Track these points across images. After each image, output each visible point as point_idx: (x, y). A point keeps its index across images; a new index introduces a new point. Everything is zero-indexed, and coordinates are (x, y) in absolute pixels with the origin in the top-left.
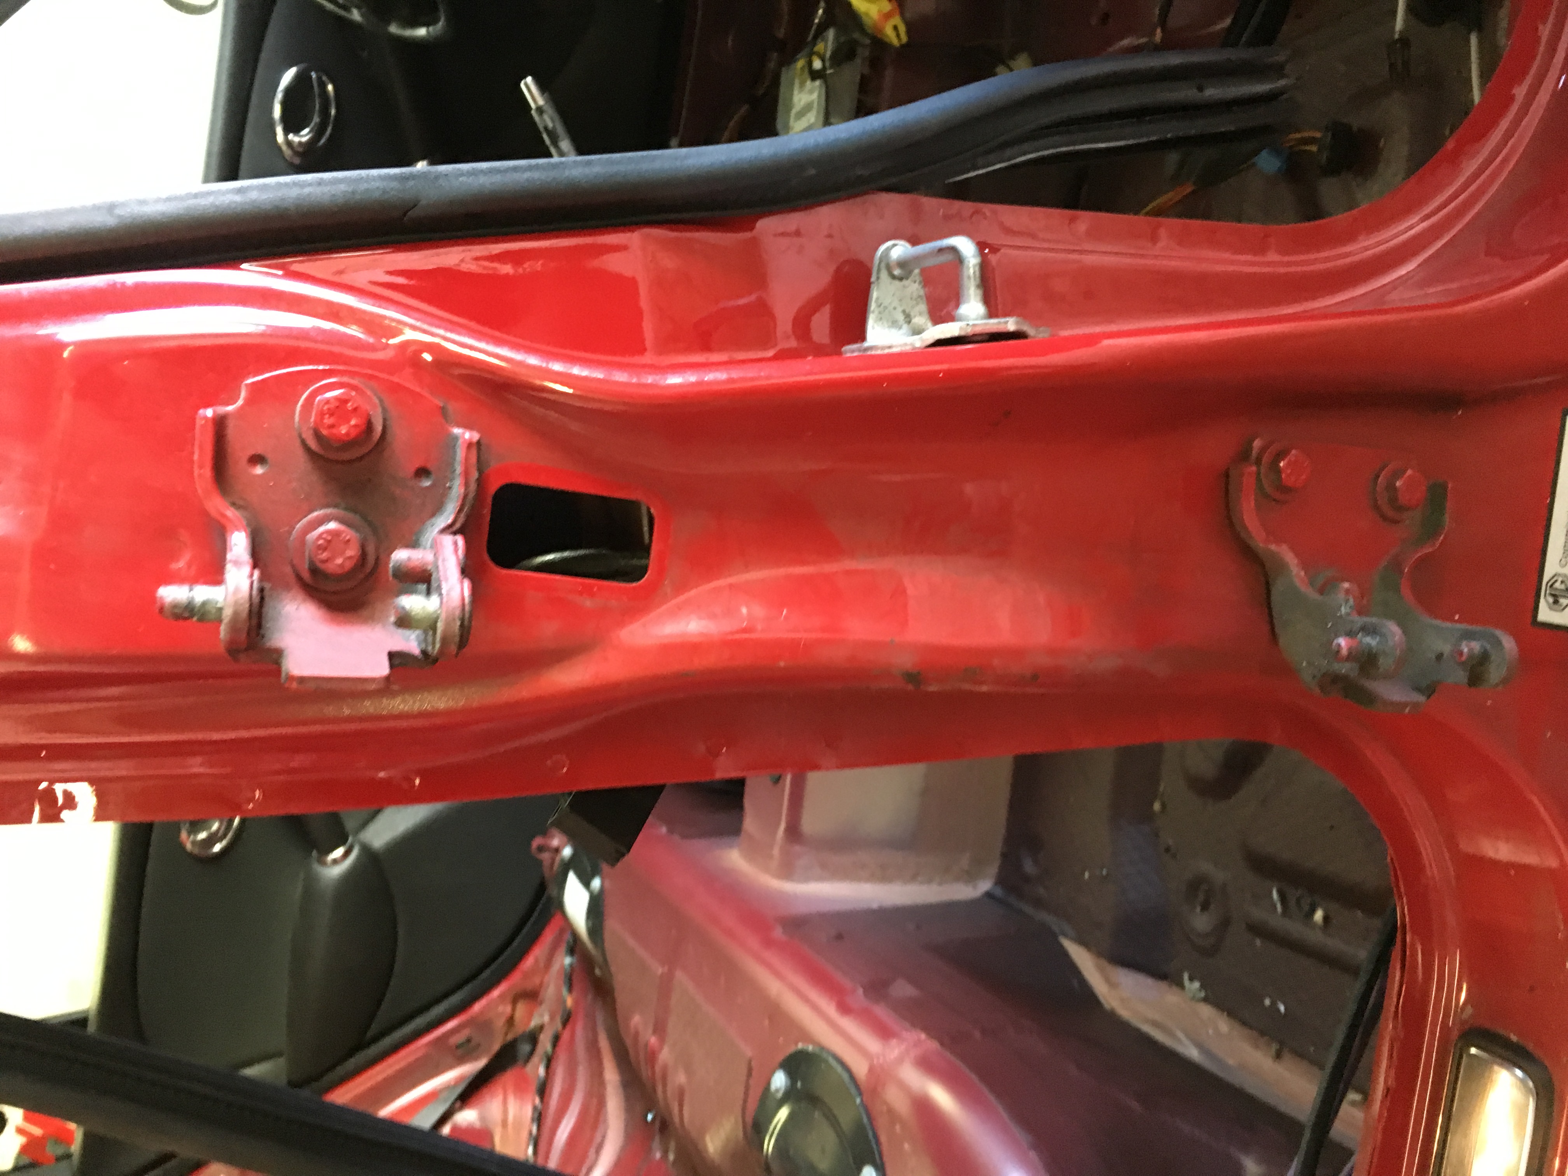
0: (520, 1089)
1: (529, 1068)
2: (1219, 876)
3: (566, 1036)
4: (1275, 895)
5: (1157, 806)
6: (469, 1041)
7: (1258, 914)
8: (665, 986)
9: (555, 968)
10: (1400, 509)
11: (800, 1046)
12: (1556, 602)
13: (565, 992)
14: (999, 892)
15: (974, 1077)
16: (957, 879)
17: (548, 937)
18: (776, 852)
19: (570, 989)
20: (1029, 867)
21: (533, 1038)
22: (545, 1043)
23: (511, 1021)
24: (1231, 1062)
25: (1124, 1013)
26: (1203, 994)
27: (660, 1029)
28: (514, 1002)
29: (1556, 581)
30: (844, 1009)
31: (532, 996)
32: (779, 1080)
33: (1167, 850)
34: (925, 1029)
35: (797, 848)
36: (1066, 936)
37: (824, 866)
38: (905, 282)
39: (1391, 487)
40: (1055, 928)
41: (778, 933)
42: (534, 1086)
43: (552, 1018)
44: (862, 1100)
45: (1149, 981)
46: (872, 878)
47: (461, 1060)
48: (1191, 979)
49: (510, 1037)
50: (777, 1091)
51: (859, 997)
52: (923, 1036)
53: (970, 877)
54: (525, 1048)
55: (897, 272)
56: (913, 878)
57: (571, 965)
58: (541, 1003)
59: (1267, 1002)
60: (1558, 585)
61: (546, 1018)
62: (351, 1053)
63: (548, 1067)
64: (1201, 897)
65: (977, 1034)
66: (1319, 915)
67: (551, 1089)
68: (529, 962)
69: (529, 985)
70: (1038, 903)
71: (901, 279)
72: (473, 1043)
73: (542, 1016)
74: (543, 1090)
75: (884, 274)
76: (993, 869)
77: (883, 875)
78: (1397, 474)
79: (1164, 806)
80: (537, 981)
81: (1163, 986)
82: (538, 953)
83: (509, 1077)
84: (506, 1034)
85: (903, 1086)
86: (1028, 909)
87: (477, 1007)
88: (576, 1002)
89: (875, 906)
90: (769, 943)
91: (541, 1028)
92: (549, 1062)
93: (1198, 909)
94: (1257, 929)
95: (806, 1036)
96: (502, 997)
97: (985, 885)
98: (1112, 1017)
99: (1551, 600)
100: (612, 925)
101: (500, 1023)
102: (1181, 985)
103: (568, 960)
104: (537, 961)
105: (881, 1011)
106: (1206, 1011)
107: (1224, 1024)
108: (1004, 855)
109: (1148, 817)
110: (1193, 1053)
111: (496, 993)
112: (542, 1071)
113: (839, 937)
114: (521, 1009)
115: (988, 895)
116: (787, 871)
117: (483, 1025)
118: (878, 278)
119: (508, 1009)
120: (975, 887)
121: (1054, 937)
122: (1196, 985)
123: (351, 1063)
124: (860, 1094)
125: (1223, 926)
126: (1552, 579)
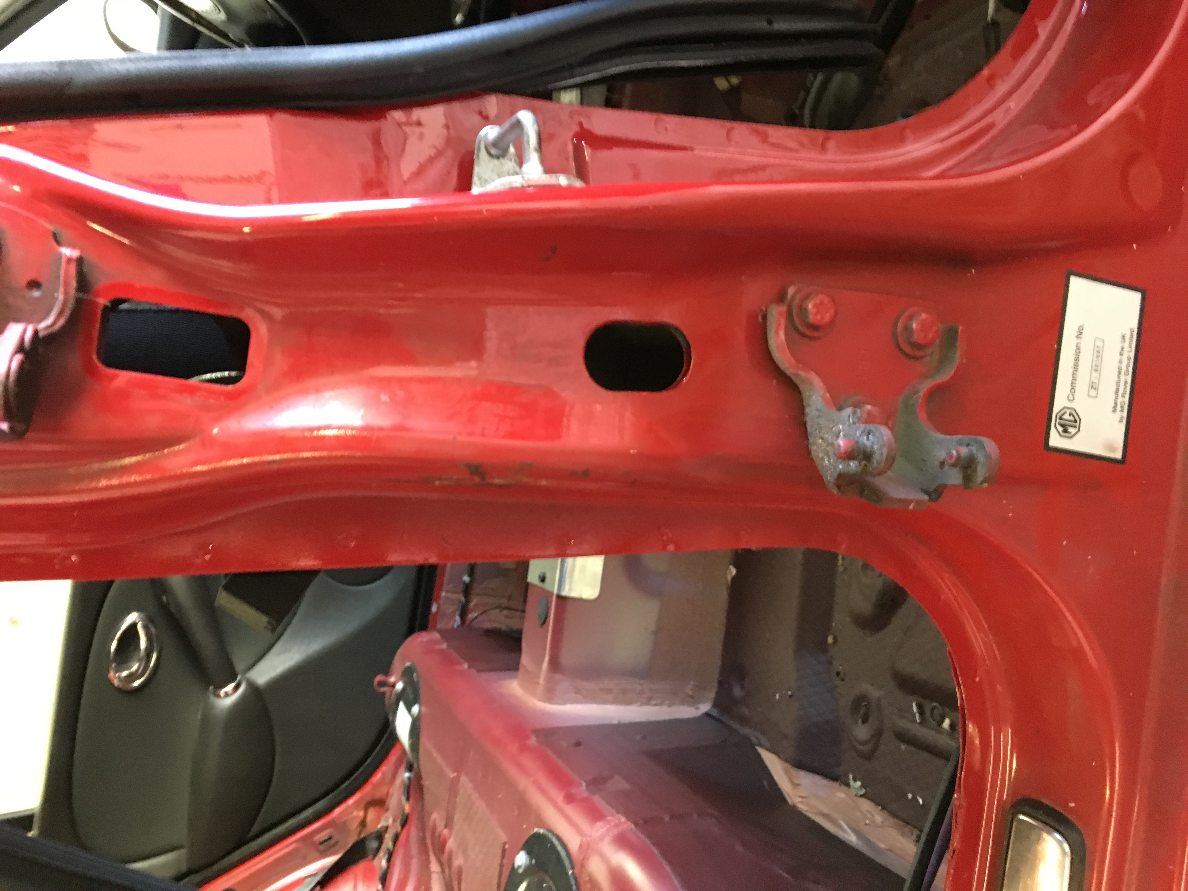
0: (368, 878)
1: (376, 861)
2: (874, 693)
3: (402, 837)
4: (915, 709)
5: (830, 640)
6: (330, 838)
7: (903, 724)
8: (453, 788)
9: (398, 782)
10: (919, 347)
11: (536, 830)
12: (1065, 431)
13: (404, 799)
14: (715, 713)
15: (656, 851)
16: (683, 702)
17: (393, 758)
18: (542, 680)
19: (408, 799)
20: (737, 692)
21: (380, 837)
22: (388, 842)
23: (363, 823)
24: (882, 846)
25: (802, 807)
26: (863, 792)
27: (448, 824)
28: (366, 808)
29: (1065, 413)
30: (570, 799)
31: (380, 803)
32: (521, 859)
33: (838, 674)
34: (627, 815)
35: (558, 676)
36: (761, 746)
37: (577, 691)
38: (501, 160)
39: (907, 328)
40: (754, 740)
41: (533, 741)
42: (379, 874)
43: (394, 821)
44: (573, 873)
45: (824, 782)
46: (616, 701)
47: (323, 855)
48: (855, 780)
49: (362, 836)
50: (519, 867)
51: (582, 790)
52: (623, 819)
53: (693, 700)
54: (374, 844)
55: (493, 151)
56: (648, 702)
57: (409, 779)
58: (387, 810)
59: (910, 796)
60: (1066, 417)
61: (390, 822)
62: (239, 846)
63: (389, 860)
64: (862, 711)
65: (667, 818)
66: (946, 723)
67: (391, 878)
68: (378, 776)
69: (378, 796)
70: (744, 720)
71: (498, 157)
72: (331, 842)
73: (387, 820)
74: (384, 879)
75: (483, 154)
76: (712, 694)
77: (623, 698)
78: (913, 317)
79: (835, 638)
80: (383, 790)
81: (836, 785)
82: (385, 769)
83: (360, 867)
84: (360, 833)
85: (604, 859)
86: (735, 725)
87: (337, 811)
88: (412, 808)
89: (615, 722)
90: (524, 748)
91: (386, 828)
92: (390, 856)
93: (860, 721)
94: (902, 737)
95: (541, 823)
96: (356, 803)
97: (705, 707)
98: (794, 809)
99: (1060, 429)
100: (425, 742)
101: (354, 825)
102: (848, 785)
103: (407, 775)
104: (383, 774)
105: (597, 799)
106: (866, 805)
107: (879, 817)
108: (720, 683)
109: (823, 647)
110: (852, 839)
111: (351, 801)
112: (384, 863)
113: (578, 744)
114: (372, 814)
115: (707, 714)
116: (550, 696)
117: (341, 826)
118: (478, 156)
119: (361, 814)
120: (697, 708)
121: (753, 746)
122: (859, 783)
123: (237, 855)
124: (573, 868)
125: (878, 734)
126: (1060, 411)
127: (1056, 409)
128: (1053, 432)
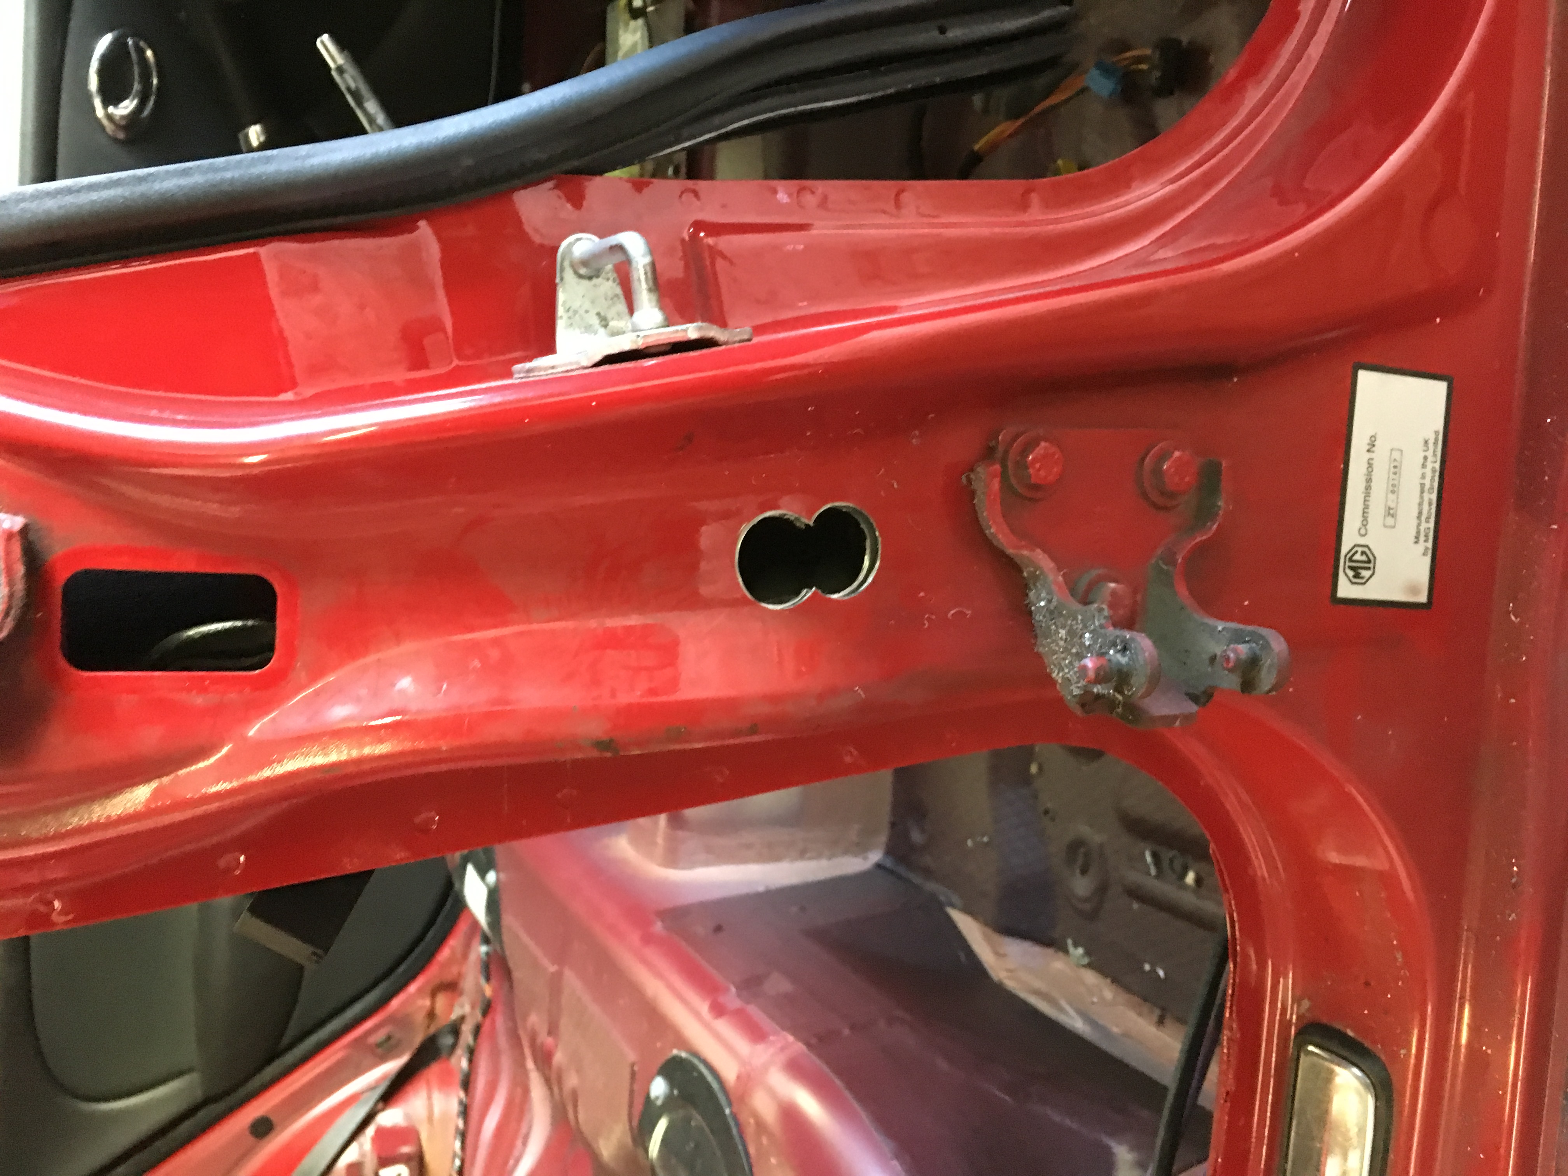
0: (445, 1083)
1: (453, 1060)
2: (1096, 838)
3: (485, 1029)
4: (1149, 858)
5: (1034, 769)
6: (389, 1038)
7: (1134, 877)
8: (555, 984)
9: (473, 957)
10: (1172, 495)
11: (675, 1052)
12: (1357, 576)
13: (482, 981)
14: (889, 863)
15: (838, 1082)
16: (846, 852)
17: (462, 927)
18: (660, 840)
19: (488, 979)
20: (916, 836)
21: (455, 1030)
22: (467, 1036)
23: (431, 1015)
24: (1115, 1030)
25: (1011, 984)
26: (1086, 961)
27: (553, 1030)
28: (433, 995)
29: (1356, 552)
30: (718, 1010)
31: (451, 987)
32: (659, 1088)
33: (1046, 812)
34: (794, 1031)
35: (680, 834)
36: (953, 906)
37: (709, 850)
38: (595, 281)
39: (1157, 471)
40: (942, 898)
41: (658, 927)
42: (458, 1078)
43: (473, 1007)
44: (731, 1112)
45: (1037, 949)
46: (761, 858)
47: (383, 1059)
48: (1076, 945)
49: (432, 1030)
50: (657, 1098)
51: (732, 998)
52: (791, 1038)
53: (860, 848)
54: (448, 1040)
55: (583, 271)
56: (802, 854)
57: (487, 954)
58: (461, 994)
59: (1147, 967)
60: (1357, 557)
61: (467, 1009)
62: (269, 1061)
63: (471, 1061)
64: (1080, 860)
65: (846, 1032)
66: (1190, 878)
67: (476, 1080)
68: (445, 953)
69: (448, 977)
70: (928, 873)
71: (590, 278)
72: (392, 1042)
73: (462, 1006)
74: (467, 1084)
75: (569, 275)
76: (883, 838)
77: (770, 854)
78: (1163, 457)
79: (1040, 768)
80: (454, 970)
81: (1050, 951)
82: (454, 943)
83: (434, 1070)
84: (428, 1027)
85: (772, 1093)
86: (917, 879)
87: (395, 1003)
88: (494, 991)
89: (761, 889)
90: (648, 939)
91: (462, 1018)
92: (472, 1053)
93: (1078, 872)
94: (1136, 893)
95: (681, 1041)
96: (420, 990)
97: (875, 856)
98: (999, 989)
99: (1351, 573)
100: (508, 920)
101: (420, 1018)
102: (1066, 951)
103: (484, 949)
104: (453, 952)
105: (753, 1010)
106: (1091, 977)
107: (1108, 992)
108: (893, 825)
109: (1026, 779)
110: (1078, 1025)
111: (413, 988)
112: (464, 1064)
113: (718, 929)
114: (441, 1001)
115: (879, 866)
116: (672, 859)
117: (402, 1021)
118: (562, 279)
119: (427, 1003)
120: (865, 859)
121: (941, 907)
122: (1080, 951)
123: (268, 1073)
124: (730, 1104)
125: (1102, 889)
126: (1350, 550)
127: (1345, 549)
128: (1342, 580)
